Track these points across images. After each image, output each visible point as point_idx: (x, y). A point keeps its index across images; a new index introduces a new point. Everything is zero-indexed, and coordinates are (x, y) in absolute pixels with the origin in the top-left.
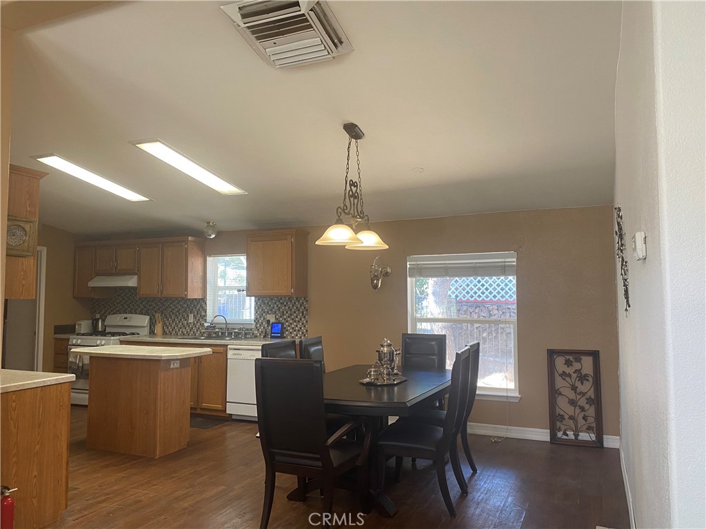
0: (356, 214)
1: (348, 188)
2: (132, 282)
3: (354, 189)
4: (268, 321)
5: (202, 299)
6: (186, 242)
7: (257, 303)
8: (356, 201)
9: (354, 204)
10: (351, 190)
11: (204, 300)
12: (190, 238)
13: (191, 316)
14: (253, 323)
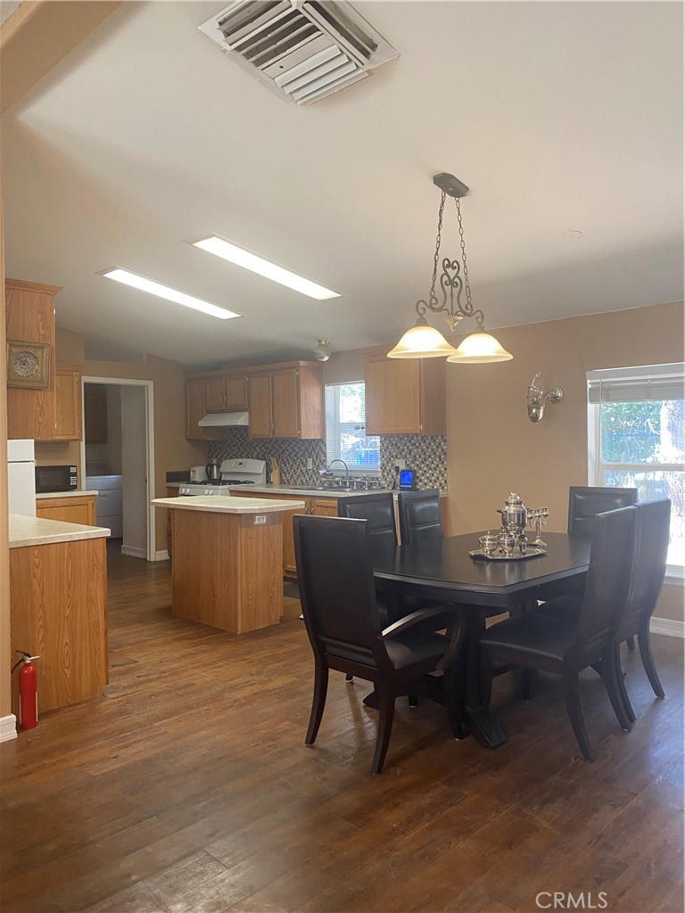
0: (456, 308)
1: (440, 271)
2: (242, 420)
3: (452, 273)
4: (397, 468)
5: (321, 440)
6: (297, 367)
7: (383, 445)
8: (456, 290)
9: (452, 295)
10: (446, 274)
11: (322, 441)
12: (301, 362)
13: (310, 461)
14: (380, 470)
